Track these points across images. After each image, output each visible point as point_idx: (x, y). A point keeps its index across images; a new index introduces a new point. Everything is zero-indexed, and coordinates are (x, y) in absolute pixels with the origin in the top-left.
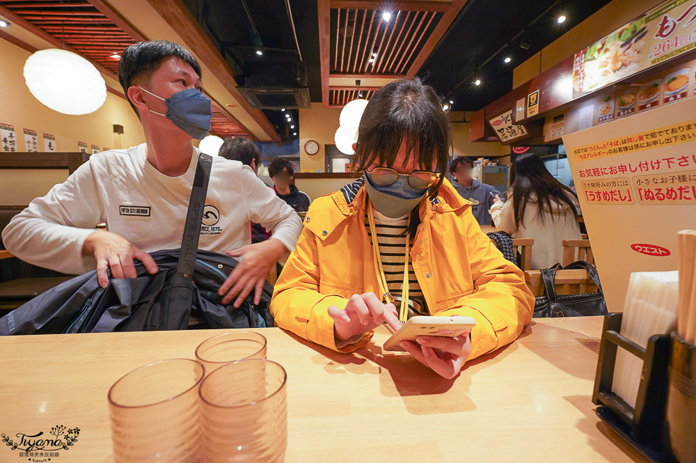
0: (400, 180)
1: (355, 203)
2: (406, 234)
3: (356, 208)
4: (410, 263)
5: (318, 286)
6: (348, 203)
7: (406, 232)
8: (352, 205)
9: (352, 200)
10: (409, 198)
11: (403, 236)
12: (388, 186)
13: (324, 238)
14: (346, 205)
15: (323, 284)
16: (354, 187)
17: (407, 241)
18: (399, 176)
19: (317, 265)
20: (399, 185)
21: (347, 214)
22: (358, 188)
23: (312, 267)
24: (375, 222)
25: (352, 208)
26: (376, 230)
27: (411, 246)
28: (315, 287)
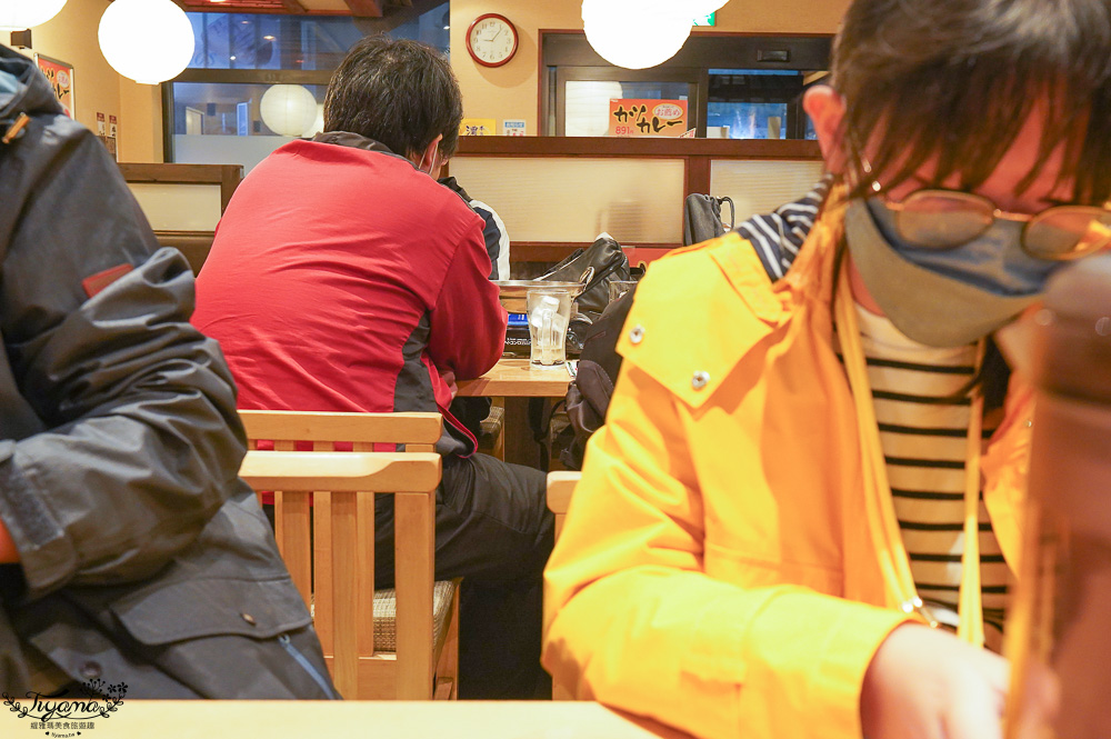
0: (996, 233)
1: (797, 279)
2: (972, 394)
3: (800, 297)
4: (981, 496)
5: (700, 555)
6: (774, 279)
7: (969, 387)
8: (788, 288)
9: (785, 271)
10: (1018, 293)
11: (960, 400)
12: (949, 247)
13: (697, 400)
14: (765, 284)
15: (717, 555)
16: (791, 225)
17: (971, 417)
18: (995, 220)
19: (694, 487)
20: (989, 248)
21: (772, 318)
22: (806, 230)
23: (678, 496)
24: (864, 350)
25: (787, 295)
26: (870, 378)
27: (987, 435)
28: (690, 560)
